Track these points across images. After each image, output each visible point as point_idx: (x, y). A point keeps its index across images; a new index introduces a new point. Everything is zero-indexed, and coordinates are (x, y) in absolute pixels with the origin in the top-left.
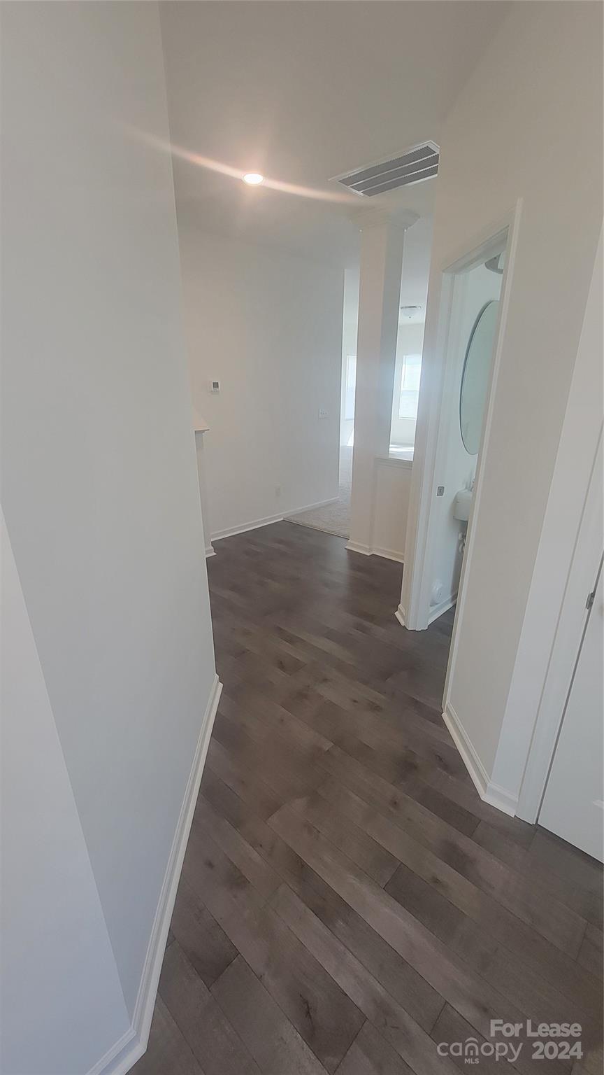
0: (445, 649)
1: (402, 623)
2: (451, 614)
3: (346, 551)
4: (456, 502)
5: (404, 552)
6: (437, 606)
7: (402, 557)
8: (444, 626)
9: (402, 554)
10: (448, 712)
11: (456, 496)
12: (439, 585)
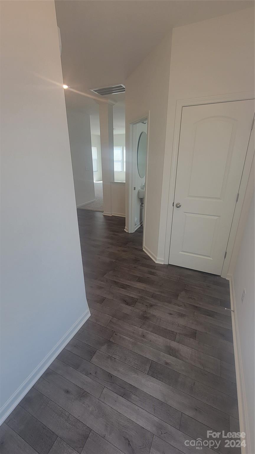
0: (142, 236)
1: (127, 232)
2: (142, 227)
3: (103, 216)
4: (139, 193)
5: (125, 213)
6: (136, 225)
7: (125, 215)
8: (140, 231)
9: (125, 214)
10: (145, 248)
11: (138, 191)
12: (136, 219)
